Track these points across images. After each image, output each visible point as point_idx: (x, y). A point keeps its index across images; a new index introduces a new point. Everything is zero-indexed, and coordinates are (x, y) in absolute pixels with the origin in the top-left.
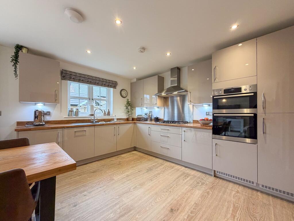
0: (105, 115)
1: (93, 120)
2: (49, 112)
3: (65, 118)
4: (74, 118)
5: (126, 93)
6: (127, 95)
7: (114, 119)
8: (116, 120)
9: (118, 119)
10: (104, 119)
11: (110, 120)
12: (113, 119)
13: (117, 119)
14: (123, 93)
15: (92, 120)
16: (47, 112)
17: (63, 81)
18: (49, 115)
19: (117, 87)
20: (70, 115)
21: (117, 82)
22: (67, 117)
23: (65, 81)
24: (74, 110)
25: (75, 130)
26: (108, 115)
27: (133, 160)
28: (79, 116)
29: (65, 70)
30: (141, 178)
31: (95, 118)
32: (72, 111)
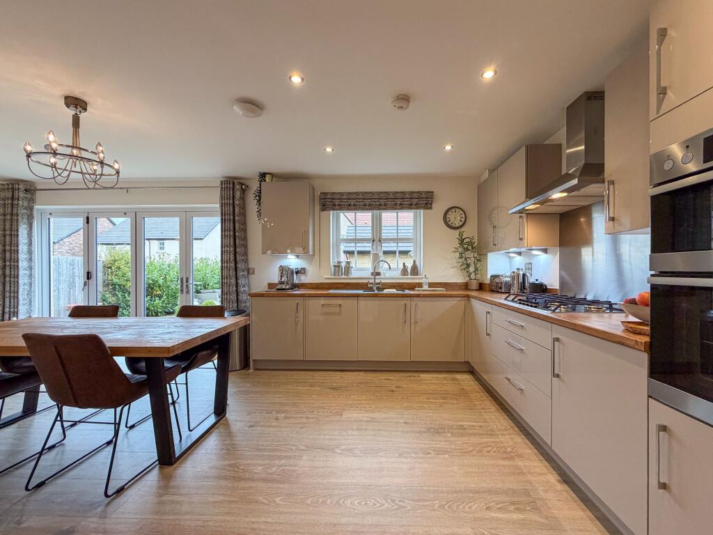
0: (404, 275)
1: (372, 283)
2: (304, 269)
4: (343, 279)
5: (463, 216)
6: (463, 220)
7: (421, 283)
8: (426, 287)
9: (431, 285)
10: (400, 283)
11: (412, 286)
12: (420, 285)
13: (429, 283)
14: (451, 216)
15: (370, 283)
16: (302, 269)
17: (323, 213)
18: (304, 273)
19: (433, 206)
20: (336, 274)
21: (433, 192)
22: (329, 277)
23: (326, 212)
24: (343, 265)
25: (323, 301)
26: (411, 275)
27: (431, 394)
28: (352, 276)
29: (324, 193)
30: (387, 439)
31: (377, 281)
32: (339, 267)
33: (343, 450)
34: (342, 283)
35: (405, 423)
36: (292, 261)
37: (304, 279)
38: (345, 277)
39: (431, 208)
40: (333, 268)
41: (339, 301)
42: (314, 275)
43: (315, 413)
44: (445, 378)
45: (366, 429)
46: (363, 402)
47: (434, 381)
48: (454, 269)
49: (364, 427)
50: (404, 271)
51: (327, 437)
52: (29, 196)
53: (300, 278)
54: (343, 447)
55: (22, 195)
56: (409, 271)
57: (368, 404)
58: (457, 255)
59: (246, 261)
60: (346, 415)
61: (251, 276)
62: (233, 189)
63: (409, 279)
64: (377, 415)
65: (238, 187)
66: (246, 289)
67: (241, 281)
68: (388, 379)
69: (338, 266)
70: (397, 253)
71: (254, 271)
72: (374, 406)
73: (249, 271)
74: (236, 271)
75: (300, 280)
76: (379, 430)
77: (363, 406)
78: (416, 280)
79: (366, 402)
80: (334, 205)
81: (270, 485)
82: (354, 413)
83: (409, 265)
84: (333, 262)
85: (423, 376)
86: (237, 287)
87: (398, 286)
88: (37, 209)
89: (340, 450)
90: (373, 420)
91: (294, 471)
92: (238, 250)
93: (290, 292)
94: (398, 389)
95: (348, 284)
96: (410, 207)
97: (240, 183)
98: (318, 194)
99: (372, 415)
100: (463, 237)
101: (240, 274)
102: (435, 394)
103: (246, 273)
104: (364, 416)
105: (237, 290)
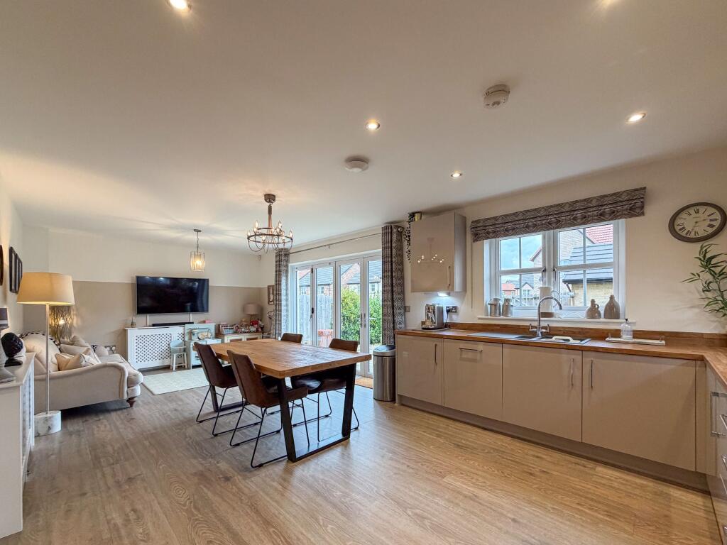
0: (593, 317)
1: (535, 327)
2: (455, 307)
3: (479, 319)
4: (501, 320)
5: (717, 216)
7: (619, 331)
8: (626, 337)
9: (637, 334)
10: (582, 329)
11: (601, 335)
12: (617, 333)
13: (633, 331)
14: (687, 220)
15: (533, 327)
16: (453, 307)
17: (475, 244)
18: (456, 312)
19: (647, 209)
20: (493, 314)
21: (645, 188)
22: (484, 317)
23: (478, 242)
24: (501, 303)
25: (462, 345)
26: (605, 317)
27: (592, 500)
28: (513, 317)
29: (476, 221)
30: (474, 528)
31: (543, 324)
32: (496, 305)
33: (416, 514)
34: (498, 325)
35: (514, 520)
36: (443, 300)
37: (456, 319)
38: (504, 317)
39: (643, 214)
40: (489, 306)
41: (480, 347)
42: (466, 314)
43: (420, 464)
44: (642, 487)
45: (457, 505)
46: (480, 473)
47: (615, 484)
48: (696, 310)
49: (457, 501)
50: (593, 311)
51: (411, 494)
52: (286, 258)
53: (451, 317)
54: (417, 511)
55: (283, 258)
56: (602, 311)
57: (484, 477)
58: (700, 285)
59: (403, 300)
60: (448, 479)
61: (407, 313)
62: (391, 233)
63: (602, 323)
64: (484, 495)
65: (395, 230)
66: (402, 326)
67: (398, 319)
68: (537, 457)
69: (494, 305)
70: (585, 282)
71: (409, 309)
72: (488, 483)
73: (406, 309)
74: (393, 309)
75: (451, 318)
76: (472, 513)
77: (476, 477)
78: (612, 325)
79: (484, 474)
80: (488, 233)
81: (335, 511)
82: (458, 481)
83: (602, 302)
84: (487, 299)
85: (601, 470)
86: (394, 323)
87: (580, 333)
88: (291, 266)
89: (412, 512)
90: (474, 498)
91: (360, 510)
92: (394, 289)
93: (434, 332)
94: (542, 475)
95: (506, 326)
96: (601, 218)
97: (397, 226)
98: (469, 223)
99: (477, 491)
100: (708, 255)
101: (397, 311)
102: (600, 503)
103: (402, 311)
104: (468, 489)
105: (394, 327)
